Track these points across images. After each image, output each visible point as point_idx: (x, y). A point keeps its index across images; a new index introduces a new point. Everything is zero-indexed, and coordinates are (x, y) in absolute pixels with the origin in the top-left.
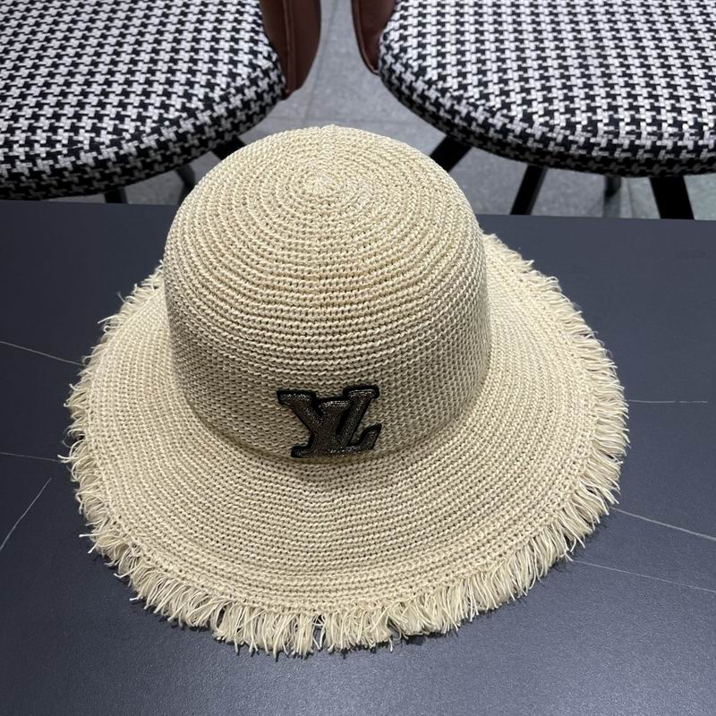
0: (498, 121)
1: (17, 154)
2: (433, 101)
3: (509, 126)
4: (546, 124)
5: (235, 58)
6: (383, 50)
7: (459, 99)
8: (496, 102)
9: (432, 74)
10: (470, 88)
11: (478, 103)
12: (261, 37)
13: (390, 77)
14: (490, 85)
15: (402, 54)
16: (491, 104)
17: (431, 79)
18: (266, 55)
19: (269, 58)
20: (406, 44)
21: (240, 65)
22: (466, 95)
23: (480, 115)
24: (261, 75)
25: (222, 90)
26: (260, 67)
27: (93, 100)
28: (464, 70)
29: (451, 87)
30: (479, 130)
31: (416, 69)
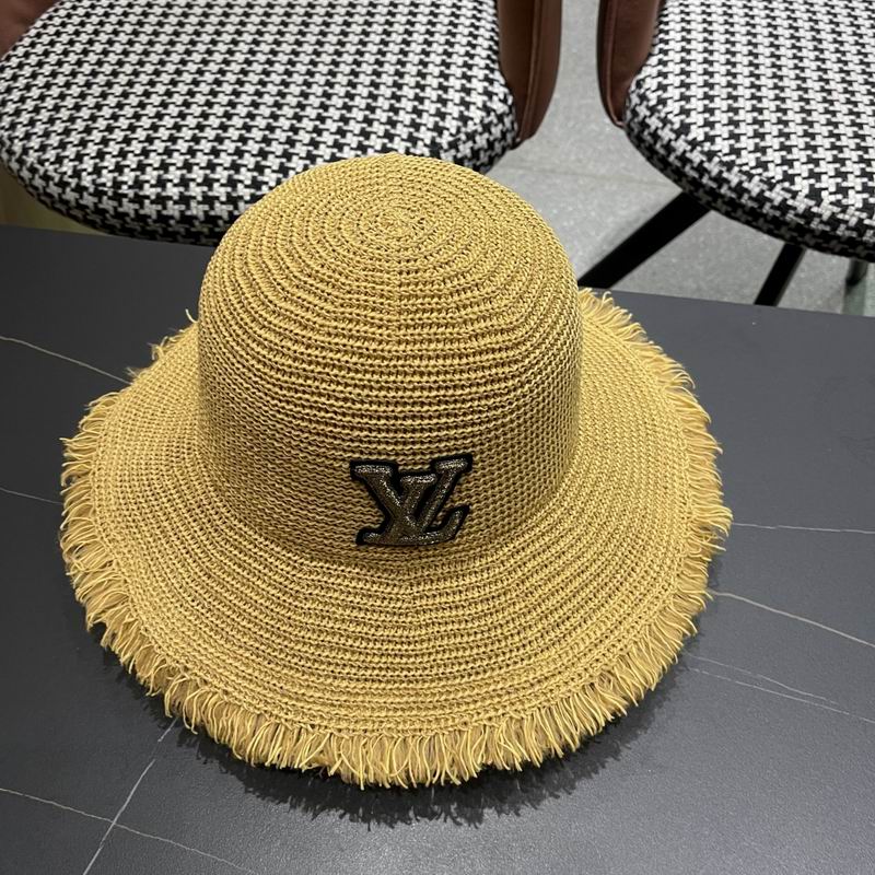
0: (777, 195)
1: (217, 194)
2: (695, 165)
3: (790, 202)
4: (837, 203)
5: (467, 99)
6: (635, 99)
7: (730, 166)
8: (776, 173)
9: (697, 133)
10: (744, 153)
11: (753, 172)
12: (497, 75)
13: (643, 131)
14: (769, 151)
15: (660, 107)
16: (770, 174)
17: (695, 139)
18: (502, 97)
19: (504, 101)
20: (665, 96)
21: (472, 108)
22: (738, 162)
23: (754, 187)
24: (495, 121)
25: (451, 135)
26: (494, 111)
27: (304, 137)
28: (737, 131)
29: (720, 151)
30: (751, 204)
31: (677, 126)
